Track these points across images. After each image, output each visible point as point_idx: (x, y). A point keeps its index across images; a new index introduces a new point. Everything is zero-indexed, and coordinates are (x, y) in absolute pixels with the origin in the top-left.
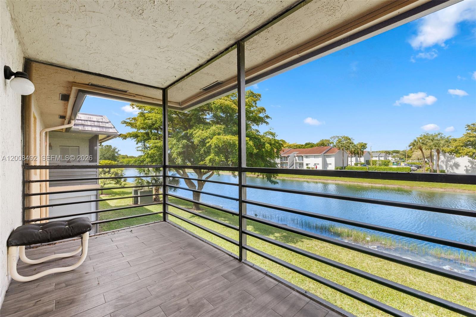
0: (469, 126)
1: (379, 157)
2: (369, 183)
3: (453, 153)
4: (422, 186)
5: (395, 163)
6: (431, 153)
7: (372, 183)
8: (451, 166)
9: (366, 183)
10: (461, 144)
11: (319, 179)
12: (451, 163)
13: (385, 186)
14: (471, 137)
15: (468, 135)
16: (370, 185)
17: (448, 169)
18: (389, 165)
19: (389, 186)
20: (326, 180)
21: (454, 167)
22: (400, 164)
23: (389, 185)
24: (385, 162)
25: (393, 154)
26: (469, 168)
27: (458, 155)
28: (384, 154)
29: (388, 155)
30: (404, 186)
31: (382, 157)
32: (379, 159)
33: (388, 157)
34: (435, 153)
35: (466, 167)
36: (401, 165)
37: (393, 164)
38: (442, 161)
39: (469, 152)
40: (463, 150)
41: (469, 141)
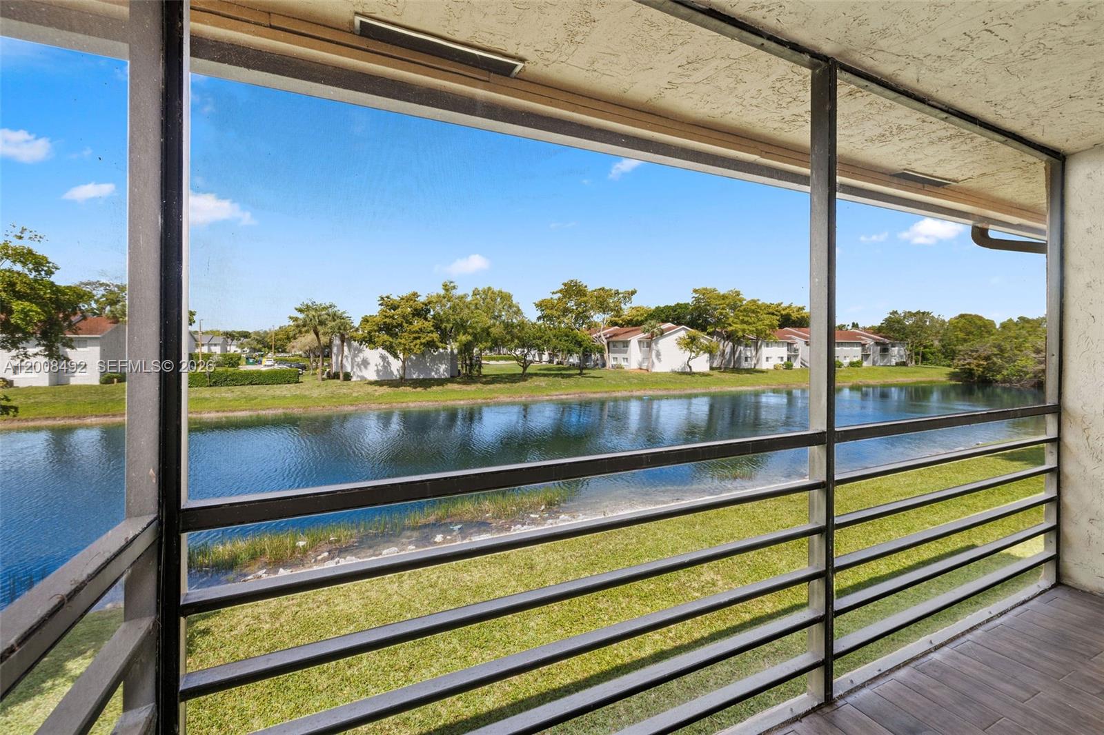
0: (382, 299)
1: (209, 345)
2: (218, 412)
3: (364, 343)
4: (323, 404)
5: (251, 361)
6: (330, 339)
7: (224, 411)
8: (358, 365)
9: (209, 412)
10: (376, 328)
11: (47, 418)
12: (359, 360)
13: (259, 415)
14: (387, 317)
15: (384, 313)
16: (220, 414)
17: (355, 370)
18: (239, 364)
19: (264, 412)
20: (79, 418)
21: (362, 367)
22: (261, 362)
23: (264, 410)
24: (232, 359)
25: (240, 340)
26: (380, 368)
27: (372, 346)
28: (220, 340)
29: (229, 340)
30: (293, 409)
31: (215, 345)
32: (209, 349)
33: (230, 345)
34: (337, 341)
35: (376, 365)
36: (264, 363)
37: (246, 362)
38: (346, 356)
39: (385, 341)
40: (379, 337)
41: (385, 323)
